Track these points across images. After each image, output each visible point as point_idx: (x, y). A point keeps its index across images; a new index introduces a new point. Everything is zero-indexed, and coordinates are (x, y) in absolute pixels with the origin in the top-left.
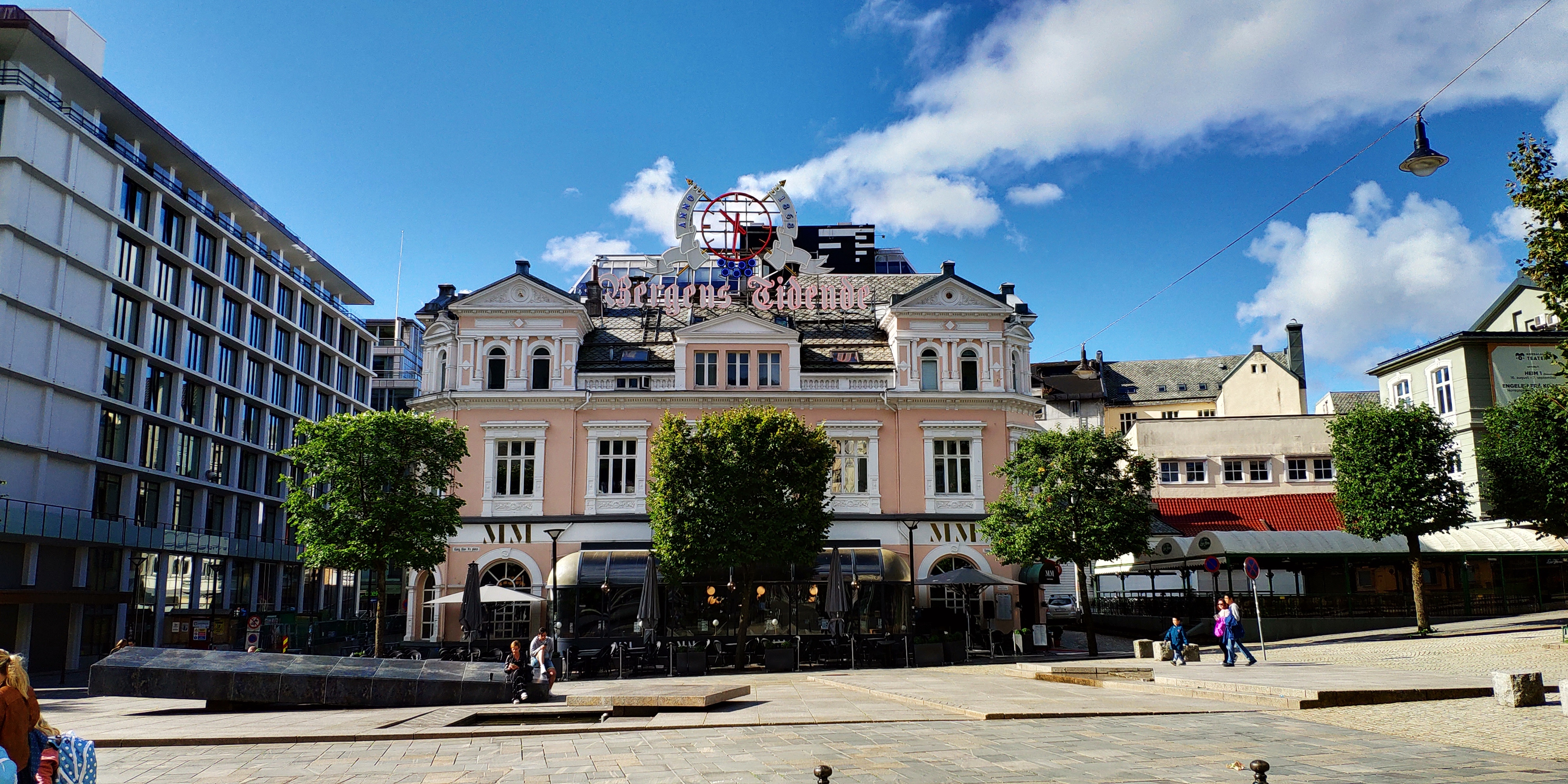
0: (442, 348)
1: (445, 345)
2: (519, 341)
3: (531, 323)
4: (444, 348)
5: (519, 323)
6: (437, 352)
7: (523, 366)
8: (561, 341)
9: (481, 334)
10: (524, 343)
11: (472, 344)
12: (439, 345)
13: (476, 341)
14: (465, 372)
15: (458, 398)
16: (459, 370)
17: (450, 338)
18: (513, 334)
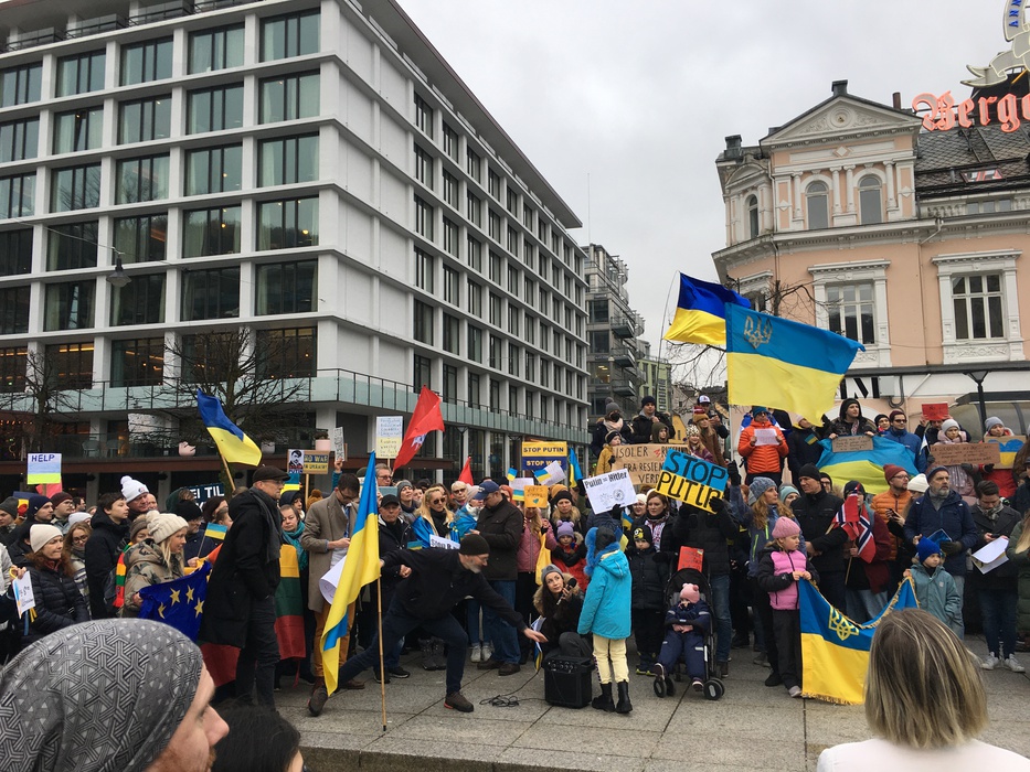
0: (751, 192)
1: (753, 188)
2: (843, 172)
3: (857, 150)
4: (754, 192)
5: (842, 151)
6: (743, 199)
7: (851, 199)
8: (894, 166)
9: (798, 170)
10: (850, 174)
11: (789, 181)
12: (745, 191)
13: (793, 178)
14: (784, 212)
15: (780, 241)
16: (778, 213)
17: (764, 178)
18: (835, 165)
